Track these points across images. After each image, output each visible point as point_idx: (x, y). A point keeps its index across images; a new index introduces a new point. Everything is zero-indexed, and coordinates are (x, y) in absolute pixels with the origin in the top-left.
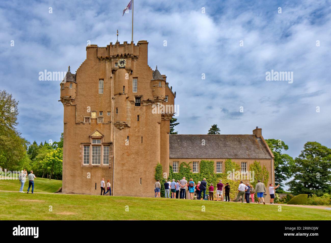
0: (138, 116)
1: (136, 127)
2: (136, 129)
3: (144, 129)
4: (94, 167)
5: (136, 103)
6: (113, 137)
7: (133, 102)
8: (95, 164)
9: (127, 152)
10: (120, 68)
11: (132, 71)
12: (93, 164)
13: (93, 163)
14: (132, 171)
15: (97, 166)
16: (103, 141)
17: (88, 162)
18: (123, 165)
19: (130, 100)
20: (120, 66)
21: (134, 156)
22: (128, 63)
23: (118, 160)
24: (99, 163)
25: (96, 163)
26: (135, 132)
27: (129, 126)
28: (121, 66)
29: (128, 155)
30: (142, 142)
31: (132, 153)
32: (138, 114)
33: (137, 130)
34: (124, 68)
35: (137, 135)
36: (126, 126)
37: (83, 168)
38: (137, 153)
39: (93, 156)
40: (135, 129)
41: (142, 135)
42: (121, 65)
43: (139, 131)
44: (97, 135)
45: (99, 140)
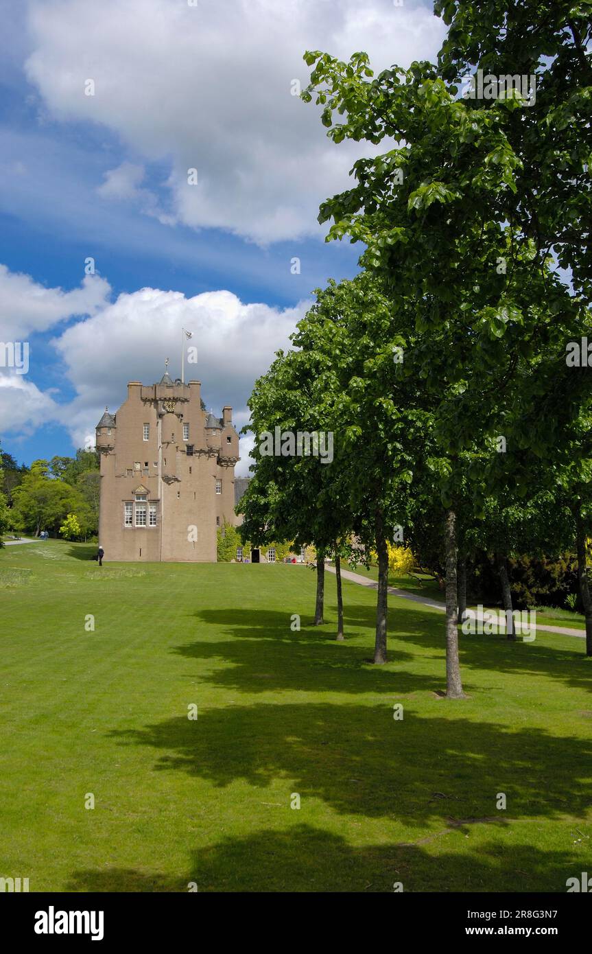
0: (190, 468)
1: (187, 481)
3: (197, 483)
4: (138, 528)
5: (187, 453)
7: (184, 451)
8: (139, 526)
9: (178, 511)
10: (168, 412)
11: (182, 416)
12: (136, 526)
13: (137, 523)
14: (183, 533)
15: (141, 528)
16: (149, 497)
17: (131, 523)
19: (181, 449)
20: (168, 410)
22: (178, 407)
23: (168, 520)
24: (145, 524)
25: (141, 523)
26: (187, 487)
27: (179, 479)
28: (170, 410)
29: (179, 514)
30: (195, 499)
32: (190, 465)
33: (189, 485)
34: (173, 412)
35: (189, 490)
36: (176, 480)
37: (125, 530)
39: (137, 516)
40: (186, 483)
41: (195, 490)
43: (191, 485)
44: (141, 490)
45: (144, 496)
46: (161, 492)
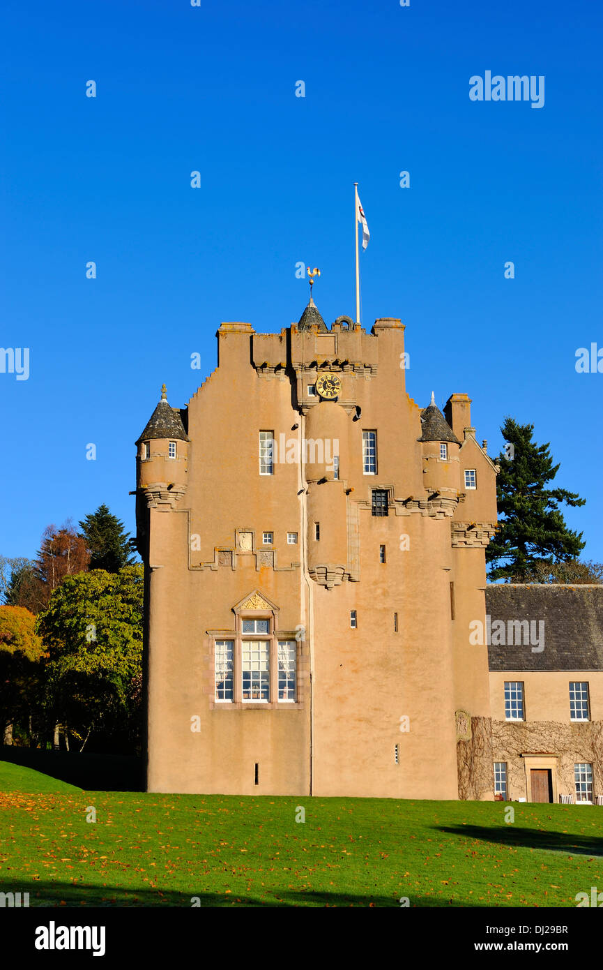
0: (383, 547)
1: (376, 583)
2: (375, 589)
3: (402, 588)
4: (250, 708)
5: (374, 508)
6: (306, 610)
7: (366, 504)
8: (252, 701)
9: (352, 662)
10: (322, 399)
12: (244, 702)
13: (246, 695)
14: (368, 721)
15: (258, 708)
16: (276, 625)
17: (230, 695)
18: (341, 700)
20: (324, 395)
21: (372, 674)
22: (347, 385)
23: (326, 686)
25: (256, 696)
26: (375, 599)
27: (355, 578)
28: (327, 394)
29: (356, 671)
30: (396, 630)
31: (368, 665)
32: (383, 541)
33: (379, 591)
35: (379, 606)
36: (347, 580)
37: (216, 711)
38: (384, 664)
39: (246, 675)
40: (372, 587)
41: (396, 608)
42: (325, 392)
43: (385, 593)
44: (258, 607)
45: (266, 621)
46: (307, 610)
